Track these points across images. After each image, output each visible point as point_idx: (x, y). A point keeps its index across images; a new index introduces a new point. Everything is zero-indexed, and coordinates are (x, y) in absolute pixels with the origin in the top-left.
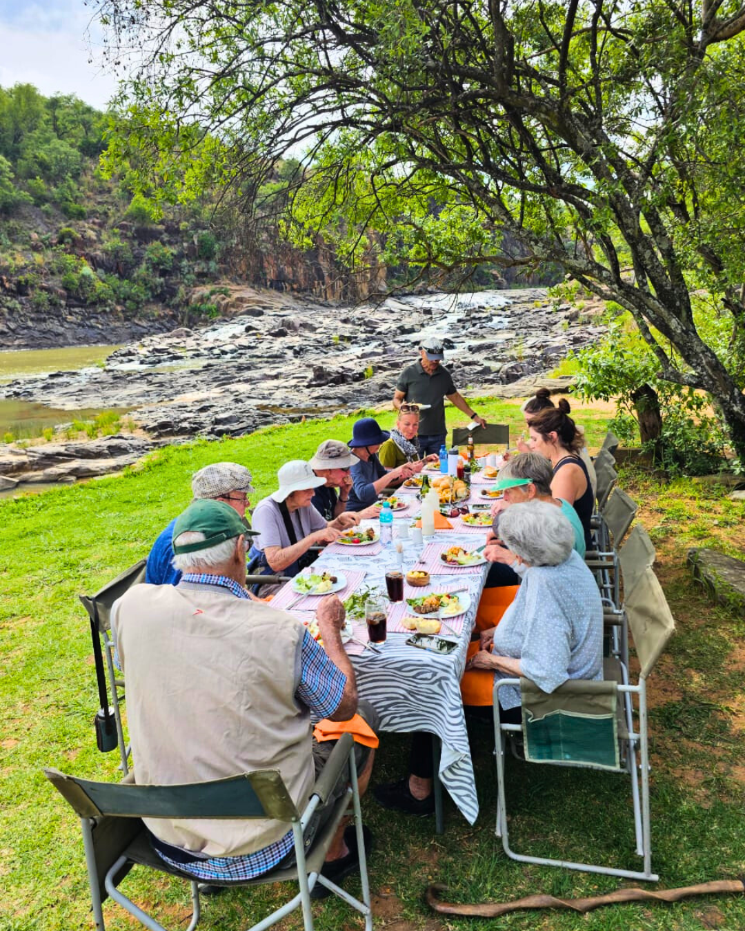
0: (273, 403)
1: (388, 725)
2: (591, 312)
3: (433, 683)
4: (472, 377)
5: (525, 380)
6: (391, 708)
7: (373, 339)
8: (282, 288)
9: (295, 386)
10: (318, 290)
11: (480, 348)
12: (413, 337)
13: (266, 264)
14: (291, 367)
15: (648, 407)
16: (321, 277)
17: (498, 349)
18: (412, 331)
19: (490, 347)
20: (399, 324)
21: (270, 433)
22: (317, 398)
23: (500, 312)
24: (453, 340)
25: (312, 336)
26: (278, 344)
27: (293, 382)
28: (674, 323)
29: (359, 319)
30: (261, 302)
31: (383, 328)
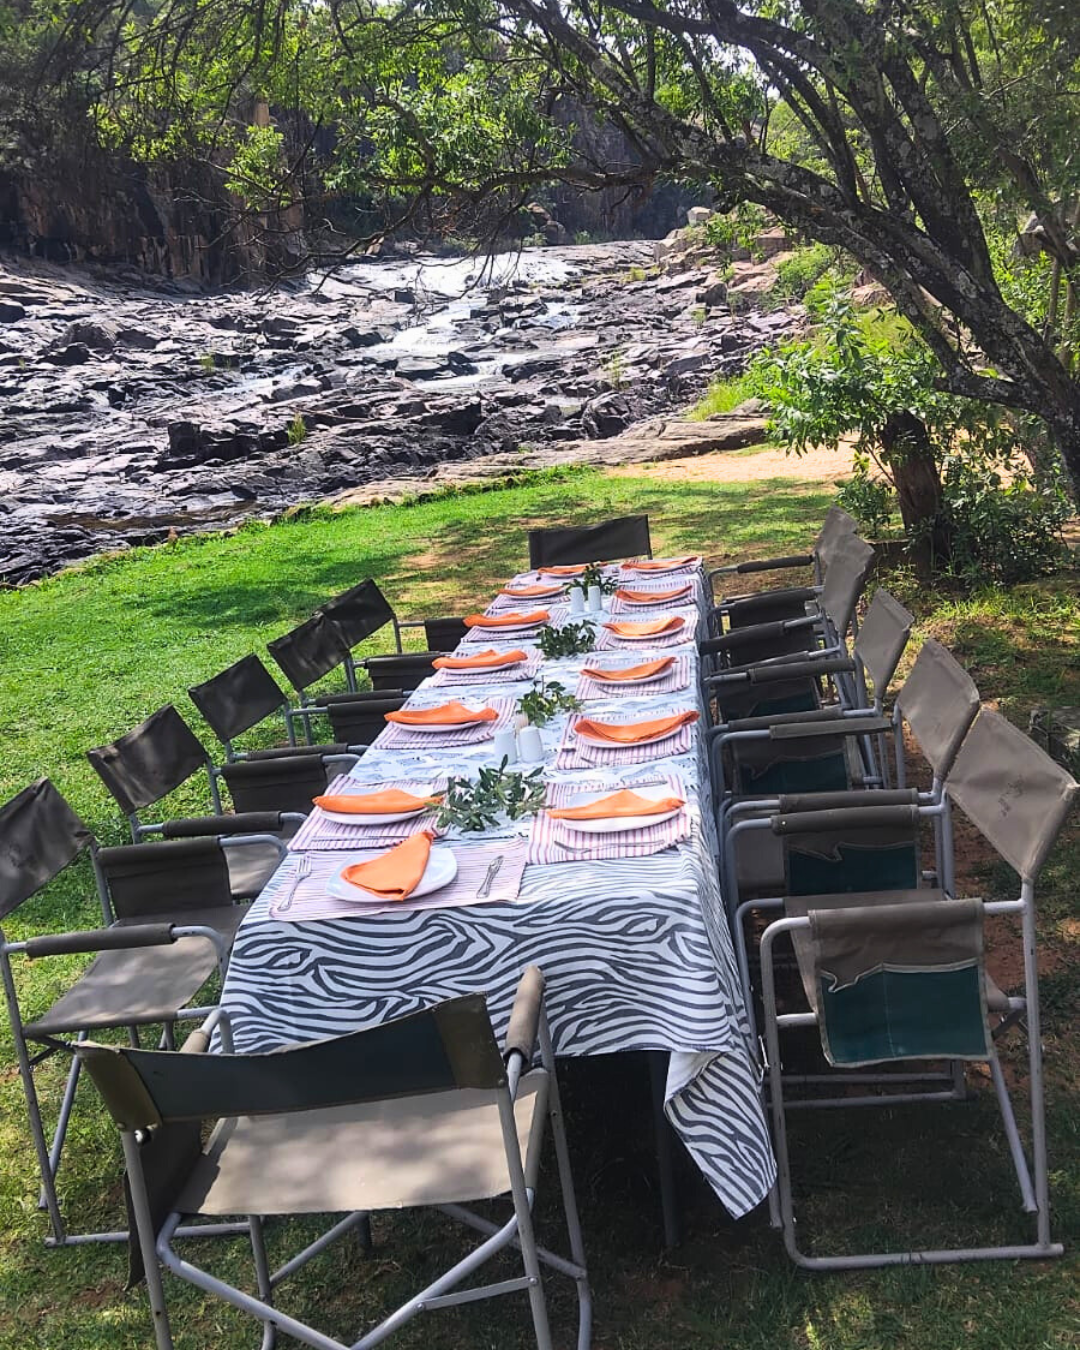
0: (82, 509)
1: (574, 1040)
2: (750, 285)
3: (658, 940)
4: (525, 428)
5: (638, 428)
6: (579, 1005)
7: (291, 359)
8: (65, 256)
9: (128, 470)
10: (150, 257)
11: (528, 371)
12: (378, 351)
13: (24, 203)
14: (114, 429)
15: (913, 454)
16: (156, 228)
17: (568, 370)
18: (373, 339)
19: (550, 367)
20: (344, 326)
21: (99, 570)
22: (182, 492)
23: (560, 293)
24: (468, 355)
25: (150, 359)
26: (70, 381)
27: (124, 461)
28: (962, 280)
29: (253, 318)
30: (22, 289)
31: (310, 334)
